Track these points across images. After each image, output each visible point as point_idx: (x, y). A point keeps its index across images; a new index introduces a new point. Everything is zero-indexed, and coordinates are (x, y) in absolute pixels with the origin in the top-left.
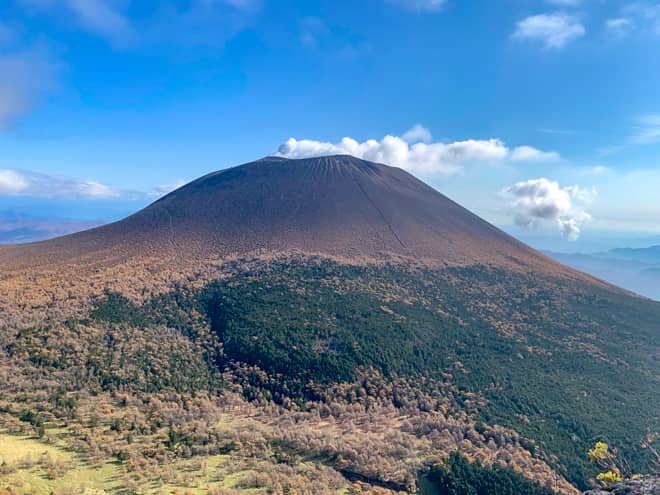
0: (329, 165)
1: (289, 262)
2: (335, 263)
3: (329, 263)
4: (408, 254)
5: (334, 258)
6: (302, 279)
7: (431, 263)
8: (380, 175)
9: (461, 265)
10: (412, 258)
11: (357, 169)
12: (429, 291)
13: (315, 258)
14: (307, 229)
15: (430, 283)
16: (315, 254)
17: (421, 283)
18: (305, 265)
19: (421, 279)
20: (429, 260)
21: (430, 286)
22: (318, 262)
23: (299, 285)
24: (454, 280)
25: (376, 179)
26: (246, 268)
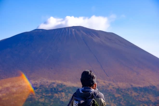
0: (68, 33)
1: (38, 86)
2: (65, 85)
3: (61, 86)
4: (110, 80)
5: (65, 83)
6: (44, 94)
7: (122, 85)
8: (99, 37)
9: (141, 86)
10: (112, 82)
11: (85, 34)
12: (117, 100)
13: (54, 83)
14: (52, 68)
15: (119, 95)
16: (53, 81)
17: (113, 95)
18: (47, 87)
19: (114, 93)
20: (121, 84)
21: (119, 97)
22: (55, 86)
23: (41, 97)
24: (134, 94)
25: (96, 39)
26: (14, 90)
